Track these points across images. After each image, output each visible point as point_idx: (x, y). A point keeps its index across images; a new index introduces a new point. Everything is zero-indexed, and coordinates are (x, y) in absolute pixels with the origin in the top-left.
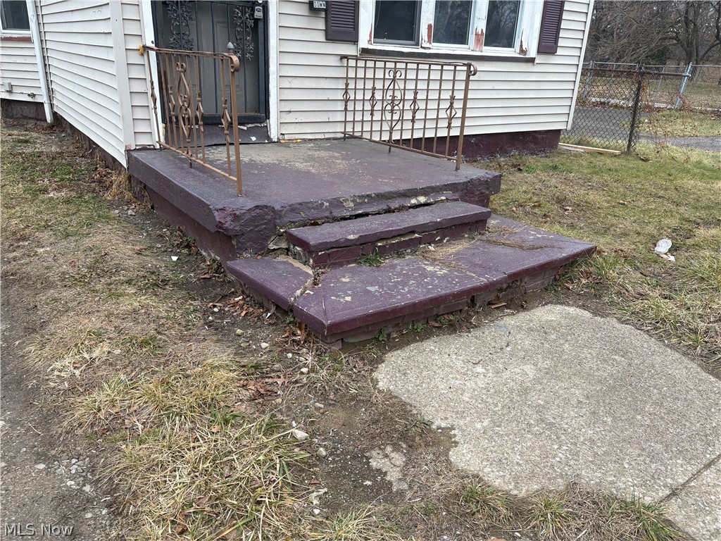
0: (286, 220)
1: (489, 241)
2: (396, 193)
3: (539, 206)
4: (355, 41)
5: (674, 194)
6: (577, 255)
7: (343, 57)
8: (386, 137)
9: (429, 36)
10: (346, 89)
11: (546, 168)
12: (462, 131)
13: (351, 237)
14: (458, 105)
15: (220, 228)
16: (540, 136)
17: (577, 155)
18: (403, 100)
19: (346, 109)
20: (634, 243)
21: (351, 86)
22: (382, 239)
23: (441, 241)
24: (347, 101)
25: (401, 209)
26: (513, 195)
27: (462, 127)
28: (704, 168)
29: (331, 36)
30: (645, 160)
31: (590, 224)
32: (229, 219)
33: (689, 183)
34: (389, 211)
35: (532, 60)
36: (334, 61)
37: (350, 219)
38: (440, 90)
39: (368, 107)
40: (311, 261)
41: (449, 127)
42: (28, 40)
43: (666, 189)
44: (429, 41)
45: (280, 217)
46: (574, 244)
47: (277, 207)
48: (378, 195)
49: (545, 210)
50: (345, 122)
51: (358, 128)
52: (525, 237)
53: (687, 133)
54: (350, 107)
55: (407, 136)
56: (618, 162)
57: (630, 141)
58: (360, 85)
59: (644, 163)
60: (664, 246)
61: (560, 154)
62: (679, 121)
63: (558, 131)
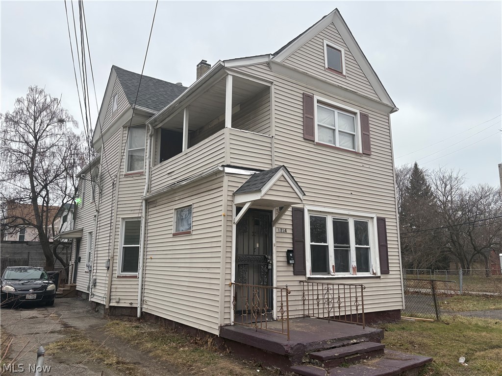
0: (308, 349)
1: (387, 358)
2: (345, 338)
3: (403, 345)
4: (305, 275)
5: (462, 338)
6: (425, 362)
7: (301, 282)
8: (326, 315)
9: (333, 270)
10: (304, 295)
11: (399, 329)
12: (363, 311)
13: (336, 355)
14: (360, 299)
15: (287, 352)
16: (391, 313)
17: (412, 322)
18: (333, 298)
19: (304, 304)
20: (449, 359)
21: (306, 293)
22: (347, 356)
23: (368, 358)
24: (304, 300)
25: (348, 345)
26: (388, 341)
27: (363, 309)
28: (479, 327)
29: (296, 273)
30: (448, 324)
31: (428, 352)
32: (290, 349)
33: (470, 333)
34: (344, 346)
35: (379, 277)
36: (297, 283)
37: (329, 349)
38: (350, 292)
39: (315, 302)
40: (323, 365)
41: (357, 310)
42: (135, 277)
43: (459, 337)
44: (334, 272)
45: (306, 348)
46: (423, 358)
47: (305, 344)
48: (338, 339)
49: (406, 347)
50: (304, 310)
51: (311, 312)
52: (402, 356)
53: (471, 309)
54: (306, 302)
55: (337, 314)
56: (434, 325)
57: (437, 314)
58: (311, 293)
59: (447, 325)
60: (462, 360)
61: (403, 322)
62: (465, 302)
63: (399, 310)
